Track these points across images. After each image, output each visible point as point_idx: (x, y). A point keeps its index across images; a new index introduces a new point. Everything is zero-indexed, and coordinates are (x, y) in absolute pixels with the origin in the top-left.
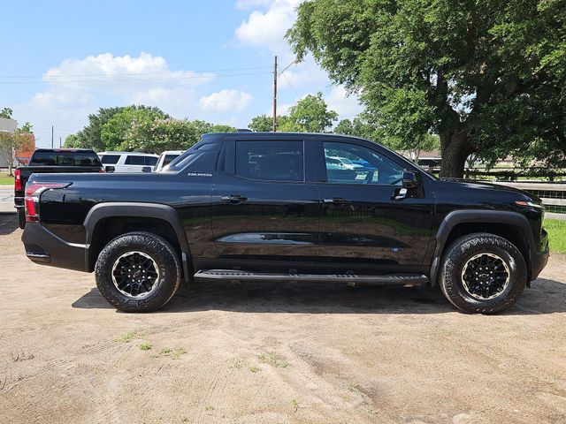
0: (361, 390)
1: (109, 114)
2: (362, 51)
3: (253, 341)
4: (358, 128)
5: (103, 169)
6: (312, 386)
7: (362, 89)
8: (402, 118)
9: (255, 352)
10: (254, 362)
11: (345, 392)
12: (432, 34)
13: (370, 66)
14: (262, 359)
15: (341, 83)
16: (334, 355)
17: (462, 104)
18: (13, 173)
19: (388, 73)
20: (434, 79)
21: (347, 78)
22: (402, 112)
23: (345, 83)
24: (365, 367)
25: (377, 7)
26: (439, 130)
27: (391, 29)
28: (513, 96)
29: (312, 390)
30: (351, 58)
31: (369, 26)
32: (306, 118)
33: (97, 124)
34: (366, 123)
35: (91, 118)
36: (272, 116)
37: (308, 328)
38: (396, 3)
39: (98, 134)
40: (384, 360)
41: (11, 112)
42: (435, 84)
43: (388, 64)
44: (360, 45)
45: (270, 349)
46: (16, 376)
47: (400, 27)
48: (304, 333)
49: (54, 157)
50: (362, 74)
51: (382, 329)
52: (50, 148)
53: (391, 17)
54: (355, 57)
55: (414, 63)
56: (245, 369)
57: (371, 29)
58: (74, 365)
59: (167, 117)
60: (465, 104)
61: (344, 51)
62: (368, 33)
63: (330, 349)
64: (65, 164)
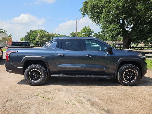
0: (105, 111)
1: (32, 32)
2: (101, 14)
3: (73, 96)
4: (99, 35)
5: (30, 47)
6: (90, 109)
7: (101, 24)
8: (112, 32)
9: (73, 99)
10: (73, 102)
11: (100, 111)
12: (121, 9)
13: (103, 18)
14: (76, 101)
15: (95, 23)
16: (96, 100)
17: (129, 28)
18: (7, 48)
19: (108, 20)
20: (121, 21)
21: (97, 21)
22: (112, 30)
23: (96, 23)
24: (105, 104)
25: (105, 1)
26: (123, 35)
27: (109, 8)
28: (143, 26)
29: (91, 111)
30: (98, 16)
31: (103, 7)
32: (85, 33)
33: (29, 35)
34: (102, 34)
35: (27, 33)
36: (76, 32)
37: (88, 92)
38: (110, 1)
39: (29, 37)
40: (111, 101)
41: (6, 31)
42: (121, 23)
43: (108, 17)
44: (101, 12)
45: (78, 98)
46: (7, 106)
47: (112, 7)
48: (87, 93)
49: (17, 44)
50: (101, 20)
51: (110, 92)
52: (16, 41)
53: (109, 4)
54: (99, 16)
55: (116, 17)
56: (71, 104)
57: (103, 8)
58: (23, 102)
59: (47, 33)
60: (130, 28)
61: (96, 14)
62: (103, 9)
63: (95, 98)
64: (21, 46)
